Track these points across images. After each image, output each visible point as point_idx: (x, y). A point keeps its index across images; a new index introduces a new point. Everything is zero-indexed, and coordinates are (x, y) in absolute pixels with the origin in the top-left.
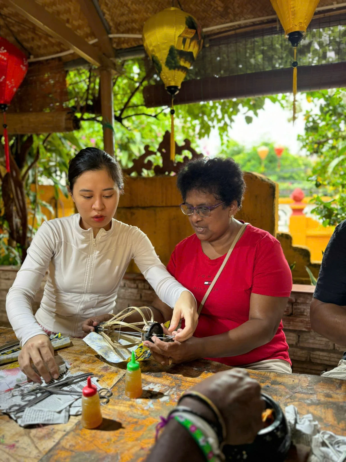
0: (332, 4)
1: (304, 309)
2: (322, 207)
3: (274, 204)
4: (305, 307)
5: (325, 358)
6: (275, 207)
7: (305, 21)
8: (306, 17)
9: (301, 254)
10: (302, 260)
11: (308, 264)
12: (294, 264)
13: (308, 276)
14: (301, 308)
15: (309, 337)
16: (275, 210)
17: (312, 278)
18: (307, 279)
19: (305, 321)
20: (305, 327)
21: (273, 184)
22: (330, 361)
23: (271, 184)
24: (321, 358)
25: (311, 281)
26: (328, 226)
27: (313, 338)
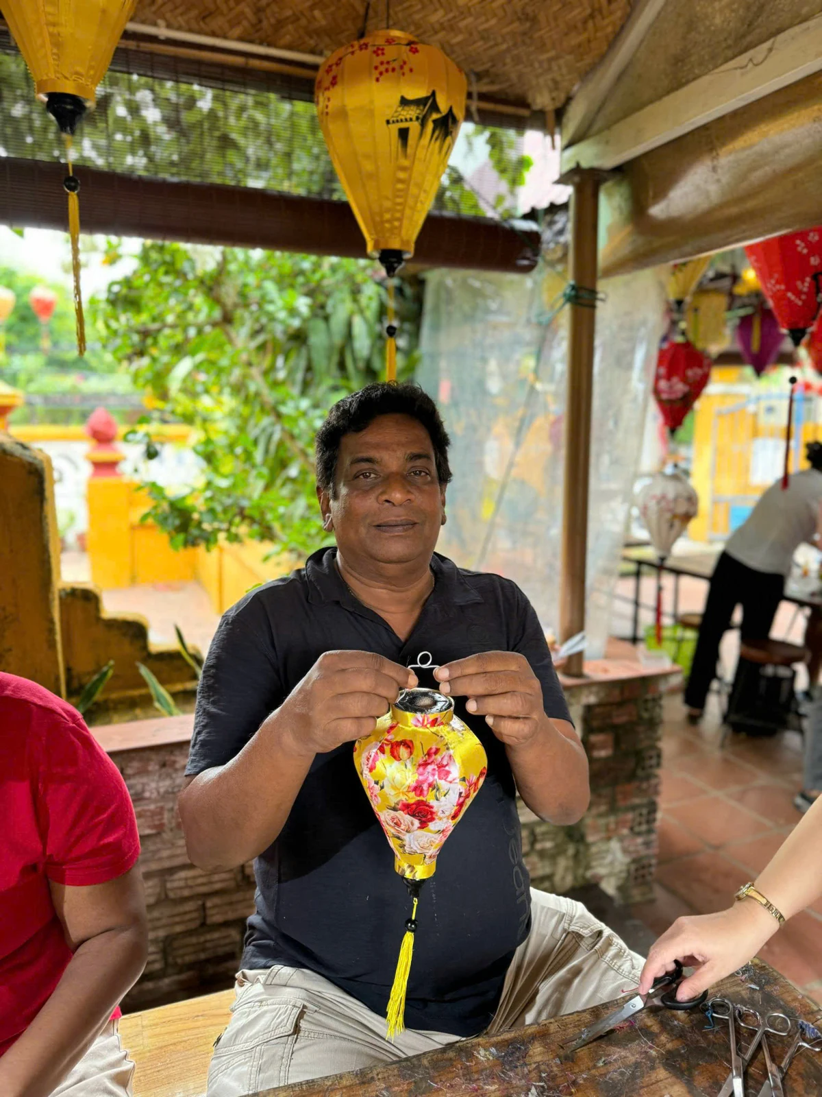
0: (155, 24)
1: (144, 785)
2: (165, 506)
3: (46, 517)
4: (145, 780)
5: (200, 881)
6: (47, 524)
7: (92, 72)
8: (93, 63)
9: (124, 635)
10: (127, 648)
11: (145, 654)
12: (110, 667)
13: (144, 684)
14: (135, 785)
15: (159, 846)
16: (48, 531)
17: (155, 689)
18: (143, 691)
19: (149, 811)
20: (149, 827)
21: (36, 462)
22: (211, 883)
23: (31, 464)
24: (190, 883)
25: (154, 697)
26: (181, 549)
27: (169, 846)
